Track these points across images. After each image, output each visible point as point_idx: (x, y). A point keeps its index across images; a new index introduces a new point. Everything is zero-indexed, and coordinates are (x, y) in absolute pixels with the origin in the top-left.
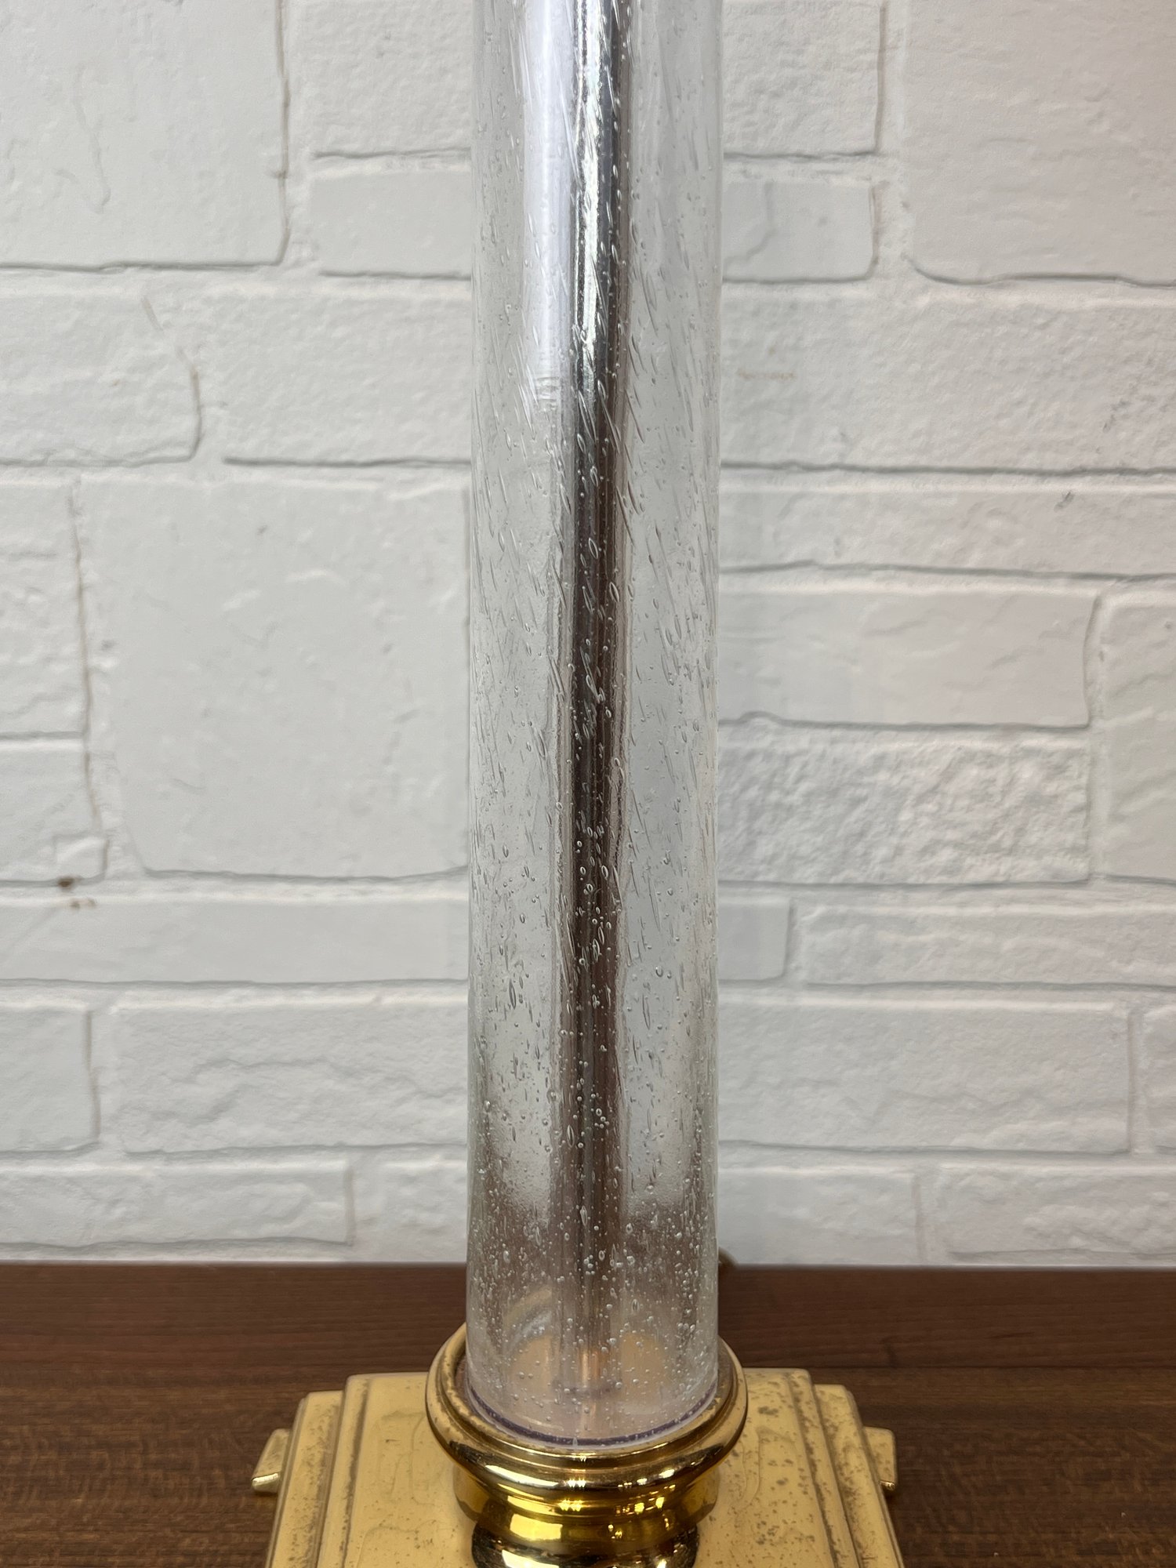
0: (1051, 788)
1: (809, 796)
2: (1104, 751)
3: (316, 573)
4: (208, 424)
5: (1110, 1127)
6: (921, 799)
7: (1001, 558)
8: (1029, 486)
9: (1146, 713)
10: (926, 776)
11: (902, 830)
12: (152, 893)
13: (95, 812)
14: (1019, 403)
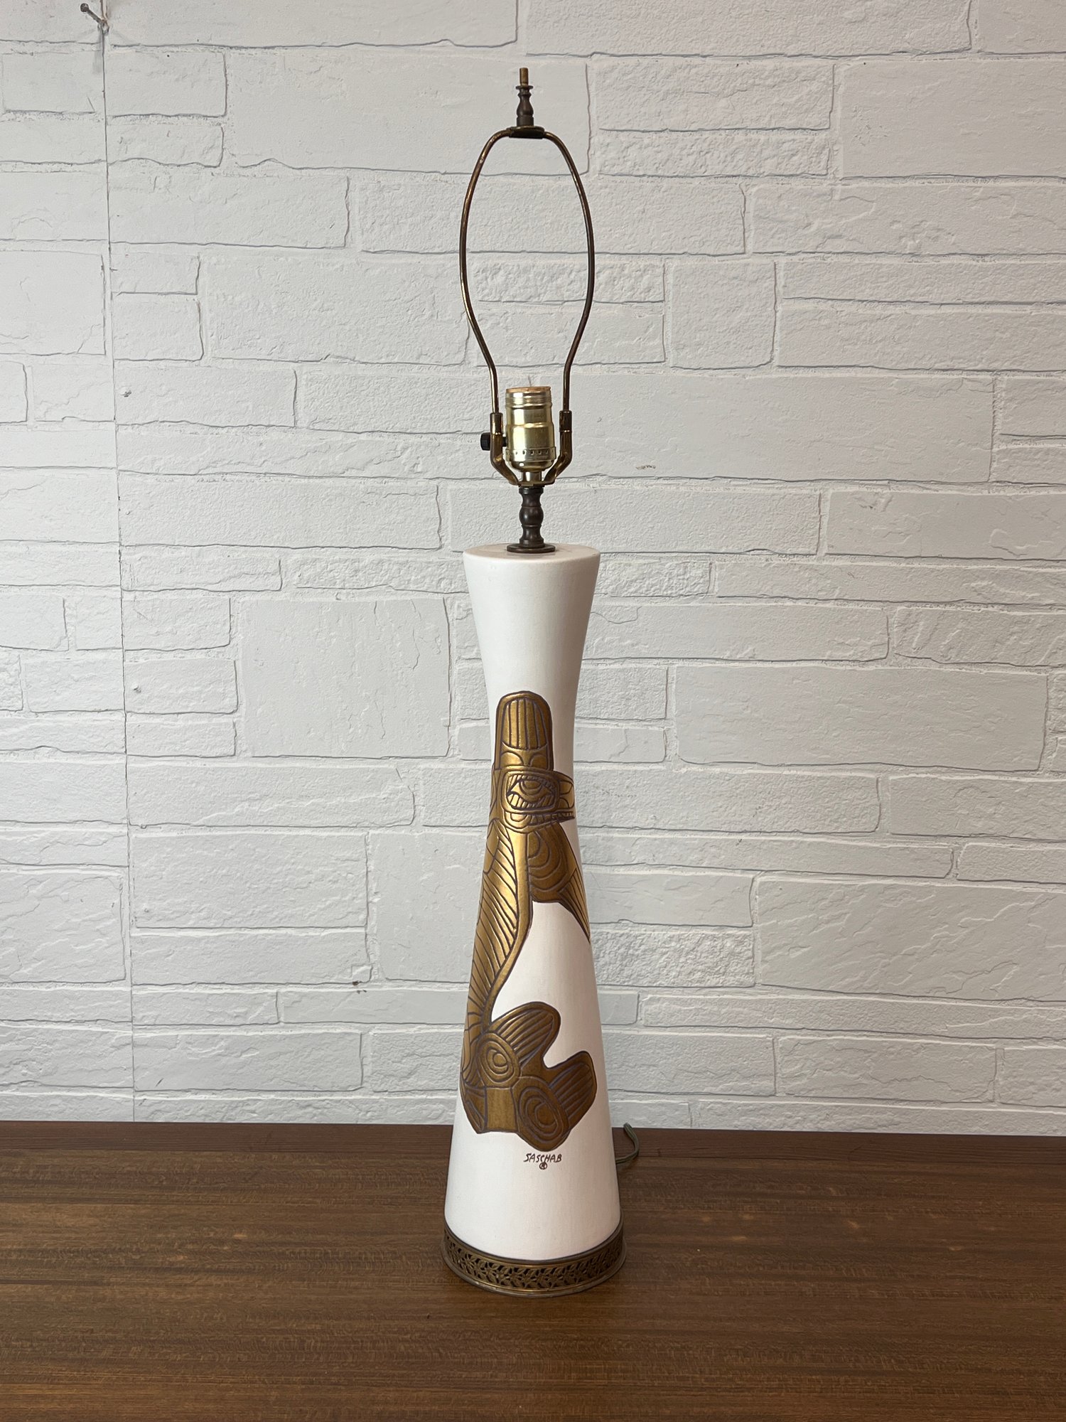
0: (738, 950)
1: (645, 951)
2: (758, 936)
3: (456, 866)
4: (417, 812)
5: (767, 1084)
6: (688, 953)
7: (716, 863)
8: (725, 836)
9: (775, 921)
10: (689, 944)
11: (681, 965)
12: (388, 987)
13: (368, 956)
14: (721, 807)
